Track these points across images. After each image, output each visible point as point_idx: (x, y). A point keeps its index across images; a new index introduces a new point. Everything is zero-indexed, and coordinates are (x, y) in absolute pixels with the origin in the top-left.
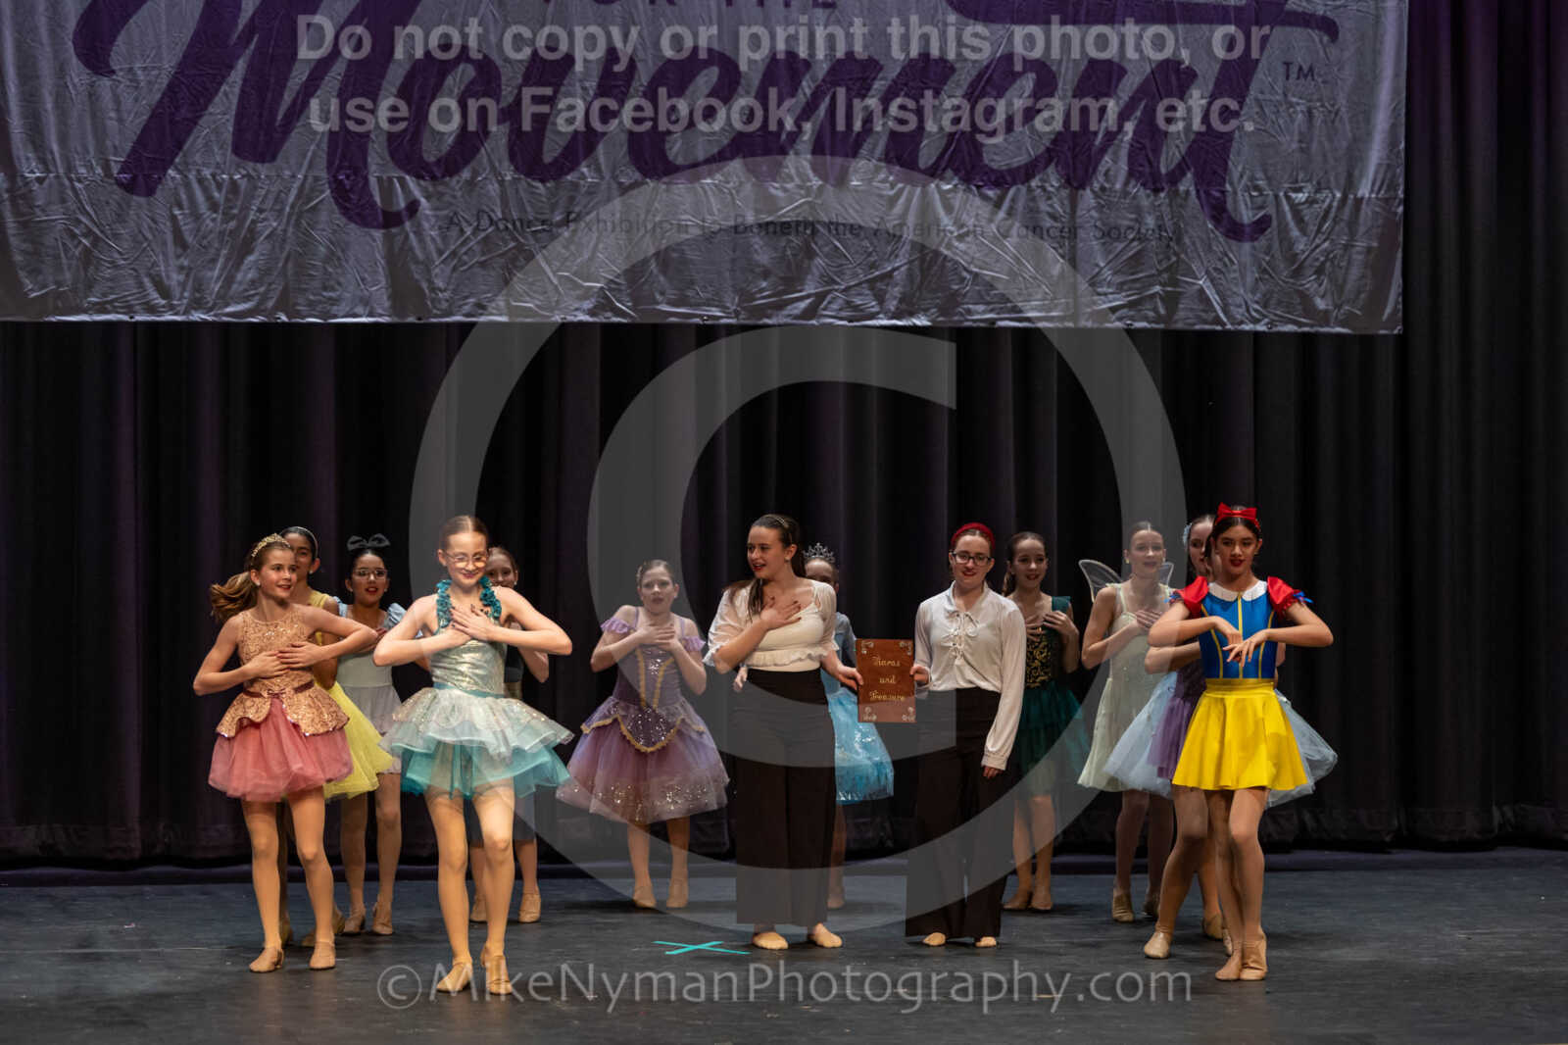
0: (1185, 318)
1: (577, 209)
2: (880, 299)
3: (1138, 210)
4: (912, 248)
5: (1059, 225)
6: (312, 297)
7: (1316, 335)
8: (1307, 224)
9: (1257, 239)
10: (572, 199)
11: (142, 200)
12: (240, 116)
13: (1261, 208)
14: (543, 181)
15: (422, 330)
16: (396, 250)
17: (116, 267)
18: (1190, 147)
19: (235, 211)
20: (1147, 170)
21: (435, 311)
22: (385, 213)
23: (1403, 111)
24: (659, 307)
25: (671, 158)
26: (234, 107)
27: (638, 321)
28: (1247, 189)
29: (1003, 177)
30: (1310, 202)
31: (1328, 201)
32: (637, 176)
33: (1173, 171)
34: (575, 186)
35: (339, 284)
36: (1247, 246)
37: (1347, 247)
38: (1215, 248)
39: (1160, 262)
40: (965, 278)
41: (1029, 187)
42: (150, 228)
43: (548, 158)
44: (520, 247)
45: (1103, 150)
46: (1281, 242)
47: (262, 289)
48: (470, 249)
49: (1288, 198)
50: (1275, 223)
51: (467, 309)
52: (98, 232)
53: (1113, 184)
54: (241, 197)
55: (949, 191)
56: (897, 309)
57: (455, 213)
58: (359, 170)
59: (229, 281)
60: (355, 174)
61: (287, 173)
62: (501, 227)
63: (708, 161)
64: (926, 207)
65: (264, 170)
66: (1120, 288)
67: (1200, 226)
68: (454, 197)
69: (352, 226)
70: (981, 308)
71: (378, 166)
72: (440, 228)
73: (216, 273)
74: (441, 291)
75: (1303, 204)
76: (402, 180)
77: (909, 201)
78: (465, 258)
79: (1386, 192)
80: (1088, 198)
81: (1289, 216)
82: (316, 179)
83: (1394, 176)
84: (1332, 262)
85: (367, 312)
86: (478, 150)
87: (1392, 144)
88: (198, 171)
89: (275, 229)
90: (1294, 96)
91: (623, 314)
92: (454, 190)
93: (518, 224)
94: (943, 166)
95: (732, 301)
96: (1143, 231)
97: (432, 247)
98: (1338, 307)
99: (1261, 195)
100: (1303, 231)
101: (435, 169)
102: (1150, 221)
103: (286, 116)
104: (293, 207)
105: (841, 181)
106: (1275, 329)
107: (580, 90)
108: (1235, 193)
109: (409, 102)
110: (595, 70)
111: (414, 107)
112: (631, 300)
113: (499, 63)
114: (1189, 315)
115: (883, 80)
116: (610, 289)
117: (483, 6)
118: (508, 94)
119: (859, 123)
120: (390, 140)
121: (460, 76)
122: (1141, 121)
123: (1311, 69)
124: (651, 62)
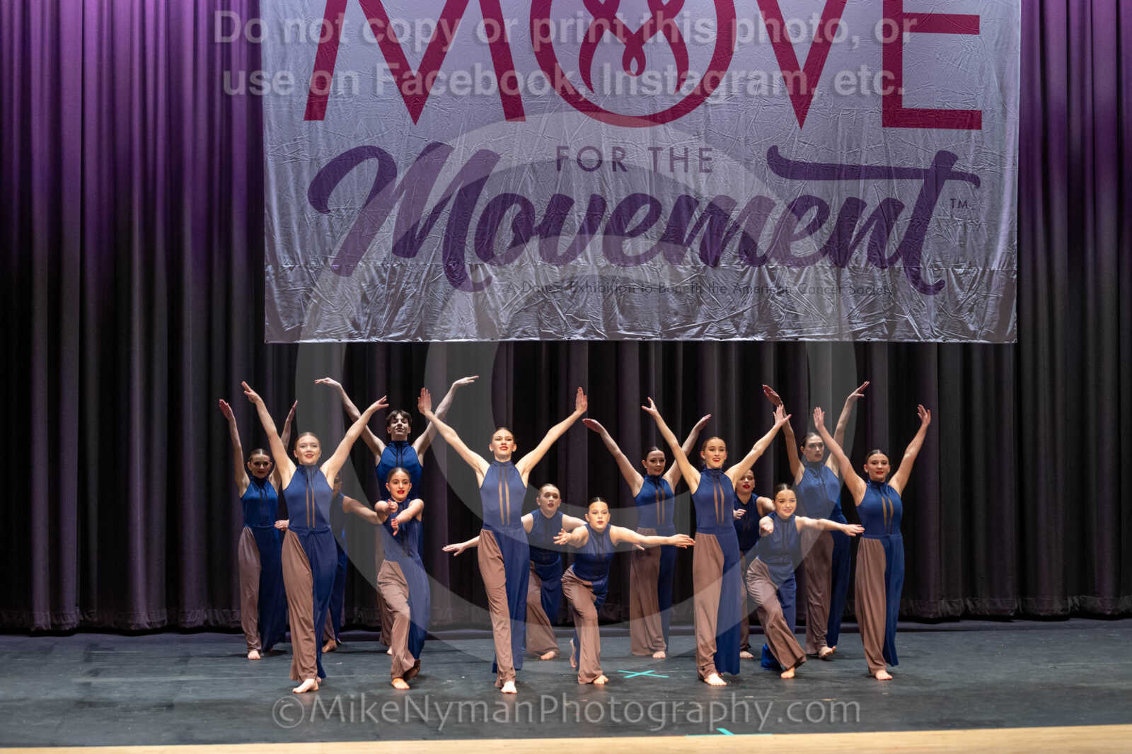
0: (900, 336)
1: (576, 280)
2: (737, 327)
3: (873, 278)
4: (754, 300)
5: (831, 287)
6: (436, 328)
7: (969, 344)
8: (964, 285)
9: (935, 294)
10: (573, 276)
11: (345, 278)
12: (396, 233)
13: (939, 277)
14: (557, 265)
16: (480, 301)
17: (331, 314)
18: (900, 246)
19: (394, 283)
20: (878, 257)
21: (501, 335)
22: (474, 284)
23: (1016, 224)
24: (619, 332)
25: (625, 253)
26: (394, 225)
27: (608, 339)
28: (931, 267)
29: (801, 261)
30: (966, 273)
31: (975, 273)
32: (608, 262)
33: (892, 257)
34: (575, 268)
35: (450, 321)
36: (932, 297)
37: (985, 297)
38: (914, 298)
39: (885, 306)
40: (781, 316)
41: (815, 266)
42: (349, 294)
43: (560, 253)
44: (545, 300)
45: (854, 247)
46: (949, 296)
47: (409, 325)
48: (519, 302)
49: (954, 271)
50: (946, 285)
51: (518, 334)
52: (321, 295)
53: (860, 265)
54: (397, 276)
55: (773, 269)
56: (746, 332)
57: (511, 283)
58: (460, 261)
59: (391, 321)
60: (458, 263)
61: (422, 263)
63: (646, 254)
64: (761, 277)
65: (409, 261)
66: (864, 319)
67: (906, 286)
68: (510, 275)
69: (455, 289)
70: (790, 331)
71: (469, 258)
72: (503, 291)
73: (384, 316)
74: (504, 324)
75: (962, 274)
76: (482, 266)
77: (752, 274)
79: (1007, 267)
80: (846, 272)
81: (954, 281)
82: (437, 266)
83: (1011, 258)
84: (978, 307)
85: (465, 335)
86: (523, 249)
87: (1010, 242)
88: (375, 263)
89: (415, 293)
90: (956, 217)
91: (599, 335)
93: (545, 288)
94: (770, 255)
95: (658, 329)
96: (876, 289)
97: (499, 302)
98: (981, 329)
99: (939, 269)
100: (961, 288)
101: (500, 260)
102: (880, 284)
103: (421, 232)
104: (424, 281)
105: (715, 264)
106: (947, 341)
107: (577, 218)
108: (925, 269)
109: (486, 225)
110: (585, 206)
111: (488, 227)
112: (606, 328)
113: (534, 203)
114: (902, 334)
115: (739, 210)
116: (594, 323)
117: (525, 173)
118: (538, 220)
119: (724, 234)
120: (476, 245)
121: (513, 211)
122: (874, 231)
123: (966, 202)
124: (614, 202)
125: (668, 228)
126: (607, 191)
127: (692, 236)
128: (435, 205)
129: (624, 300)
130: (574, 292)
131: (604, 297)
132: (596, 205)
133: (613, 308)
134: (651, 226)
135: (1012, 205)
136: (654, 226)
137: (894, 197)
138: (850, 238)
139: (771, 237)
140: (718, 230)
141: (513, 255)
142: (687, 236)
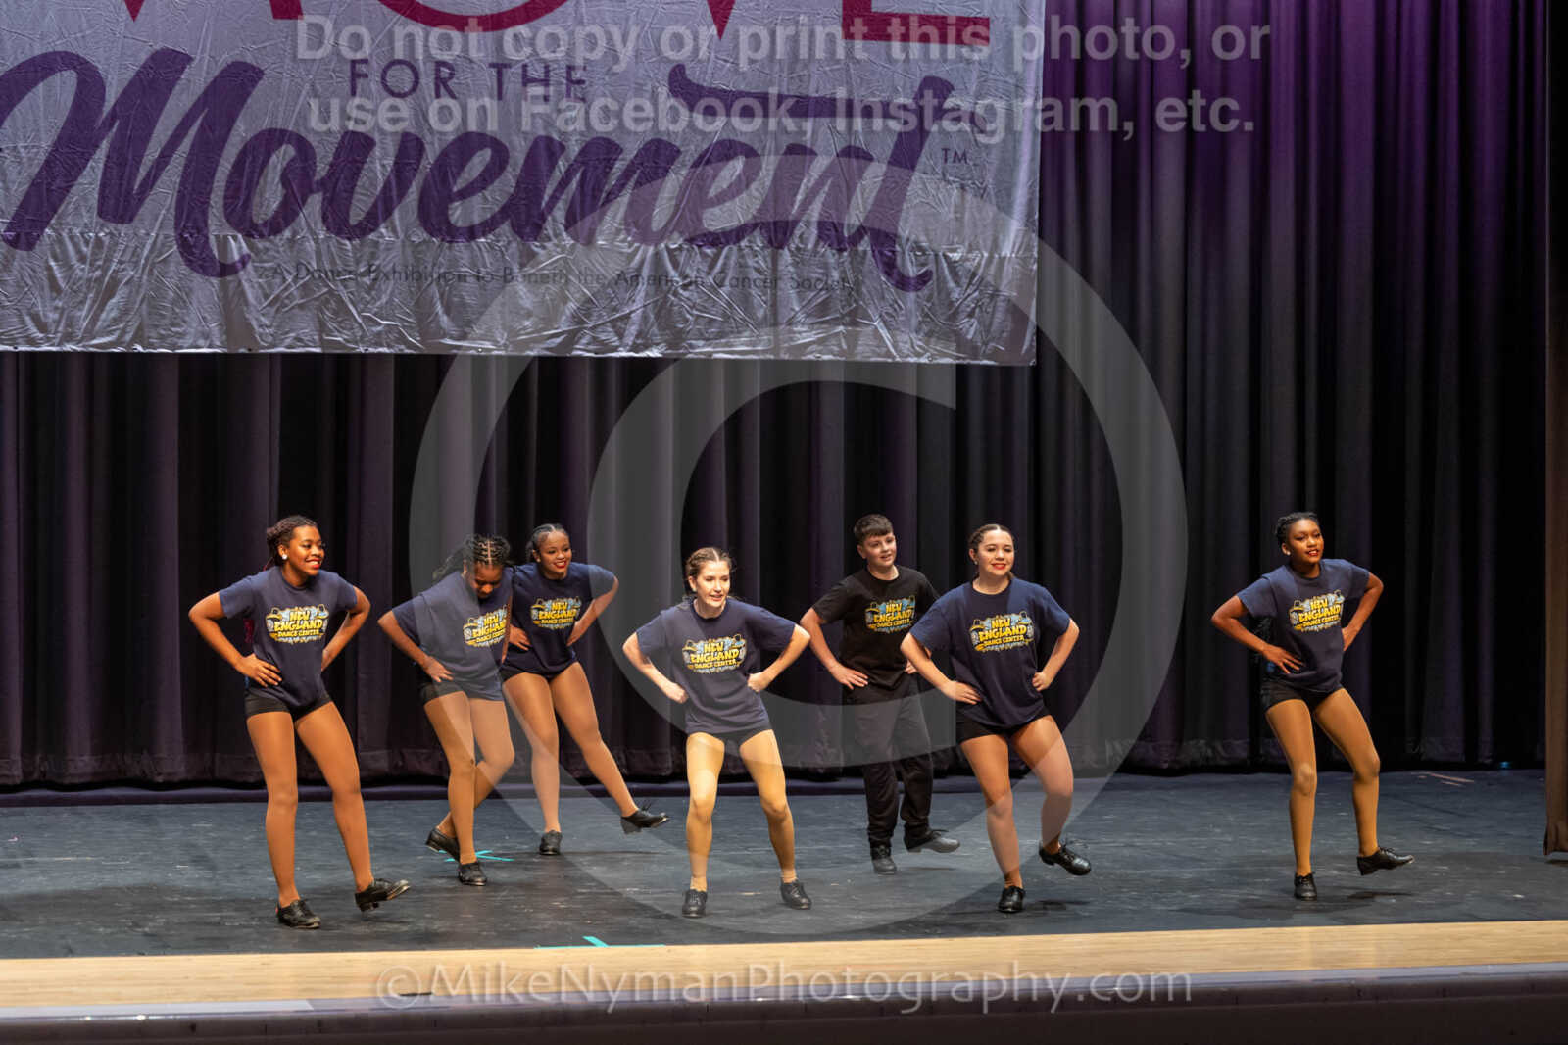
0: (863, 352)
1: (377, 262)
2: (621, 335)
3: (826, 266)
4: (647, 295)
5: (763, 277)
6: (163, 332)
7: (970, 366)
8: (961, 278)
9: (917, 290)
10: (373, 256)
11: (24, 253)
12: (103, 186)
13: (923, 265)
14: (349, 239)
15: (251, 359)
18: (868, 216)
19: (100, 263)
20: (833, 233)
21: (262, 343)
22: (222, 265)
23: (1037, 189)
24: (443, 341)
25: (452, 222)
26: (99, 177)
27: (426, 352)
28: (913, 250)
29: (718, 239)
30: (964, 260)
31: (977, 259)
32: (426, 236)
33: (854, 235)
34: (376, 244)
35: (185, 321)
36: (912, 295)
37: (992, 297)
38: (887, 296)
39: (843, 307)
40: (687, 320)
41: (740, 249)
42: (30, 275)
43: (353, 221)
44: (331, 292)
45: (797, 218)
46: (939, 294)
47: (121, 326)
48: (291, 294)
50: (935, 277)
51: (288, 342)
53: (806, 245)
54: (105, 249)
55: (675, 249)
56: (634, 343)
57: (279, 265)
58: (201, 229)
59: (95, 320)
60: (198, 233)
61: (143, 232)
62: (316, 275)
63: (482, 224)
64: (657, 262)
65: (124, 229)
67: (875, 279)
68: (278, 252)
69: (195, 275)
70: (701, 343)
71: (216, 225)
72: (267, 277)
73: (84, 312)
74: (267, 327)
75: (955, 262)
76: (235, 238)
77: (644, 256)
78: (287, 301)
80: (786, 256)
81: (946, 272)
82: (166, 237)
84: (981, 311)
85: (208, 343)
86: (298, 214)
87: (1029, 215)
88: (70, 230)
89: (133, 277)
90: (951, 175)
91: (410, 345)
92: (277, 245)
93: (330, 274)
94: (671, 229)
96: (830, 282)
98: (985, 344)
99: (924, 254)
100: (957, 283)
101: (262, 229)
102: (836, 275)
103: (141, 186)
104: (147, 259)
105: (589, 241)
106: (935, 361)
107: (379, 167)
108: (903, 253)
109: (242, 176)
110: (392, 148)
111: (245, 179)
112: (421, 336)
113: (314, 144)
114: (868, 349)
115: (623, 159)
116: (404, 327)
117: (301, 98)
118: (321, 170)
119: (604, 195)
120: (225, 204)
121: (284, 155)
122: (828, 195)
123: (964, 154)
124: (436, 145)
125: (518, 183)
126: (426, 127)
127: (554, 199)
128: (163, 143)
129: (450, 292)
130: (375, 280)
131: (420, 288)
132: (410, 147)
133: (433, 305)
134: (492, 182)
135: (1032, 159)
136: (496, 183)
137: (858, 144)
138: (792, 205)
139: (674, 202)
140: (593, 190)
141: (281, 220)
142: (546, 198)
